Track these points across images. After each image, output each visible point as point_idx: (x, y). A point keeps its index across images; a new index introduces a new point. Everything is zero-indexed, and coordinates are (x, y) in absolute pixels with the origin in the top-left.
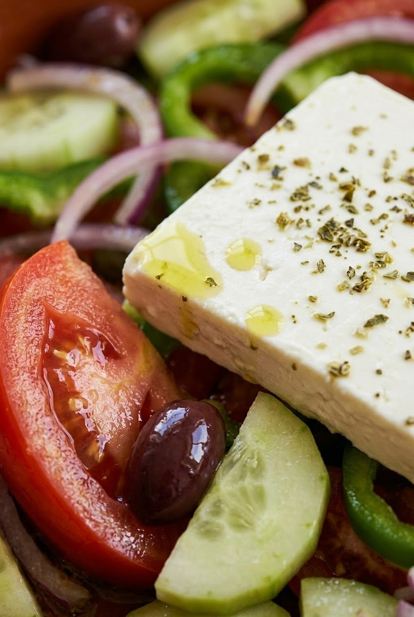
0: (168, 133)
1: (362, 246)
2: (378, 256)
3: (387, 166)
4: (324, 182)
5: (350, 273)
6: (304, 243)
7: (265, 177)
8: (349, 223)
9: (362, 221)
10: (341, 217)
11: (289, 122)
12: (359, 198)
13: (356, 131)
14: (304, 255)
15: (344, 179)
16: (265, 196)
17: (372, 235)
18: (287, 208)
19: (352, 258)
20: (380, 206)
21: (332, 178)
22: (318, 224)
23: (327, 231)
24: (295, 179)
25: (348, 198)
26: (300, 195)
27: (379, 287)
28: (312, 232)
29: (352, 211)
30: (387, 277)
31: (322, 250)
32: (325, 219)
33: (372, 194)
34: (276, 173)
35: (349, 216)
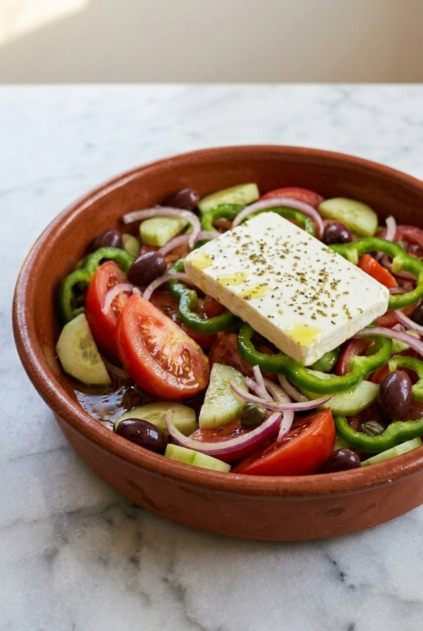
0: (203, 228)
1: (264, 262)
2: (269, 266)
3: (278, 240)
4: (255, 243)
5: (258, 270)
6: (243, 259)
7: (234, 240)
8: (261, 255)
9: (265, 256)
10: (258, 253)
11: (246, 224)
12: (266, 248)
13: (269, 229)
14: (242, 263)
15: (262, 242)
16: (233, 245)
17: (268, 260)
18: (241, 250)
19: (259, 265)
20: (272, 252)
21: (258, 242)
22: (250, 254)
23: (252, 257)
24: (244, 241)
25: (262, 248)
26: (245, 245)
27: (267, 275)
28: (248, 257)
29: (262, 252)
30: (271, 273)
31: (250, 262)
32: (253, 253)
33: (270, 248)
34: (238, 238)
35: (261, 253)
